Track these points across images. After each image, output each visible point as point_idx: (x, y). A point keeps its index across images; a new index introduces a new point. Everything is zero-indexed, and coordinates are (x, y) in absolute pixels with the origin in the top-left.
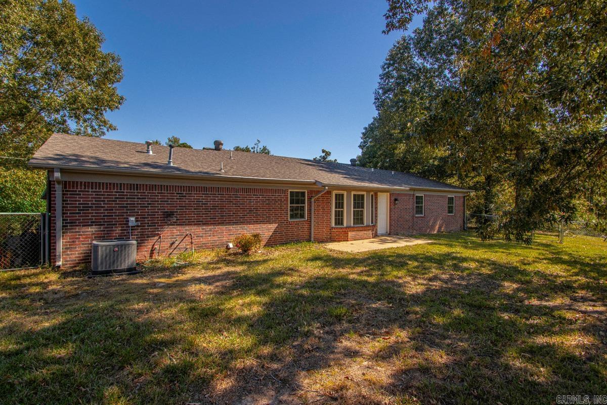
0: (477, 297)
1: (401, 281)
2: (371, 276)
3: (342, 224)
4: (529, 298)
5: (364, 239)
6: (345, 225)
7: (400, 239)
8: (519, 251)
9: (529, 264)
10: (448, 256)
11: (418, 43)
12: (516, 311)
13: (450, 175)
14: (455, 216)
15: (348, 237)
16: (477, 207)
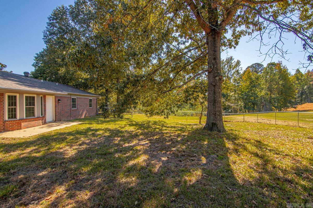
0: (104, 149)
1: (61, 150)
2: (39, 152)
3: (15, 117)
4: (124, 144)
5: (35, 126)
6: (18, 117)
7: (62, 123)
8: (119, 122)
9: (123, 128)
10: (89, 129)
11: (71, 13)
12: (120, 151)
13: (90, 88)
14: (92, 108)
15: (21, 126)
16: (103, 104)
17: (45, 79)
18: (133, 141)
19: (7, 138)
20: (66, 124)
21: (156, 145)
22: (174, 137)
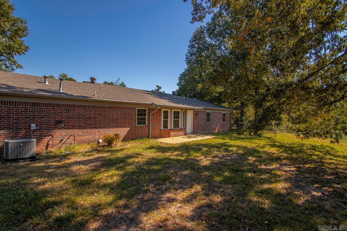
0: (237, 165)
1: (198, 159)
2: (183, 156)
3: (167, 128)
4: (260, 165)
5: (179, 136)
6: (169, 128)
7: (198, 136)
8: (256, 141)
9: (261, 148)
11: (208, 30)
12: (254, 172)
13: (224, 102)
14: (226, 123)
15: (170, 135)
16: (237, 119)
17: (186, 96)
18: (272, 164)
19: (163, 143)
20: (202, 137)
21: (307, 175)
22: (343, 171)
